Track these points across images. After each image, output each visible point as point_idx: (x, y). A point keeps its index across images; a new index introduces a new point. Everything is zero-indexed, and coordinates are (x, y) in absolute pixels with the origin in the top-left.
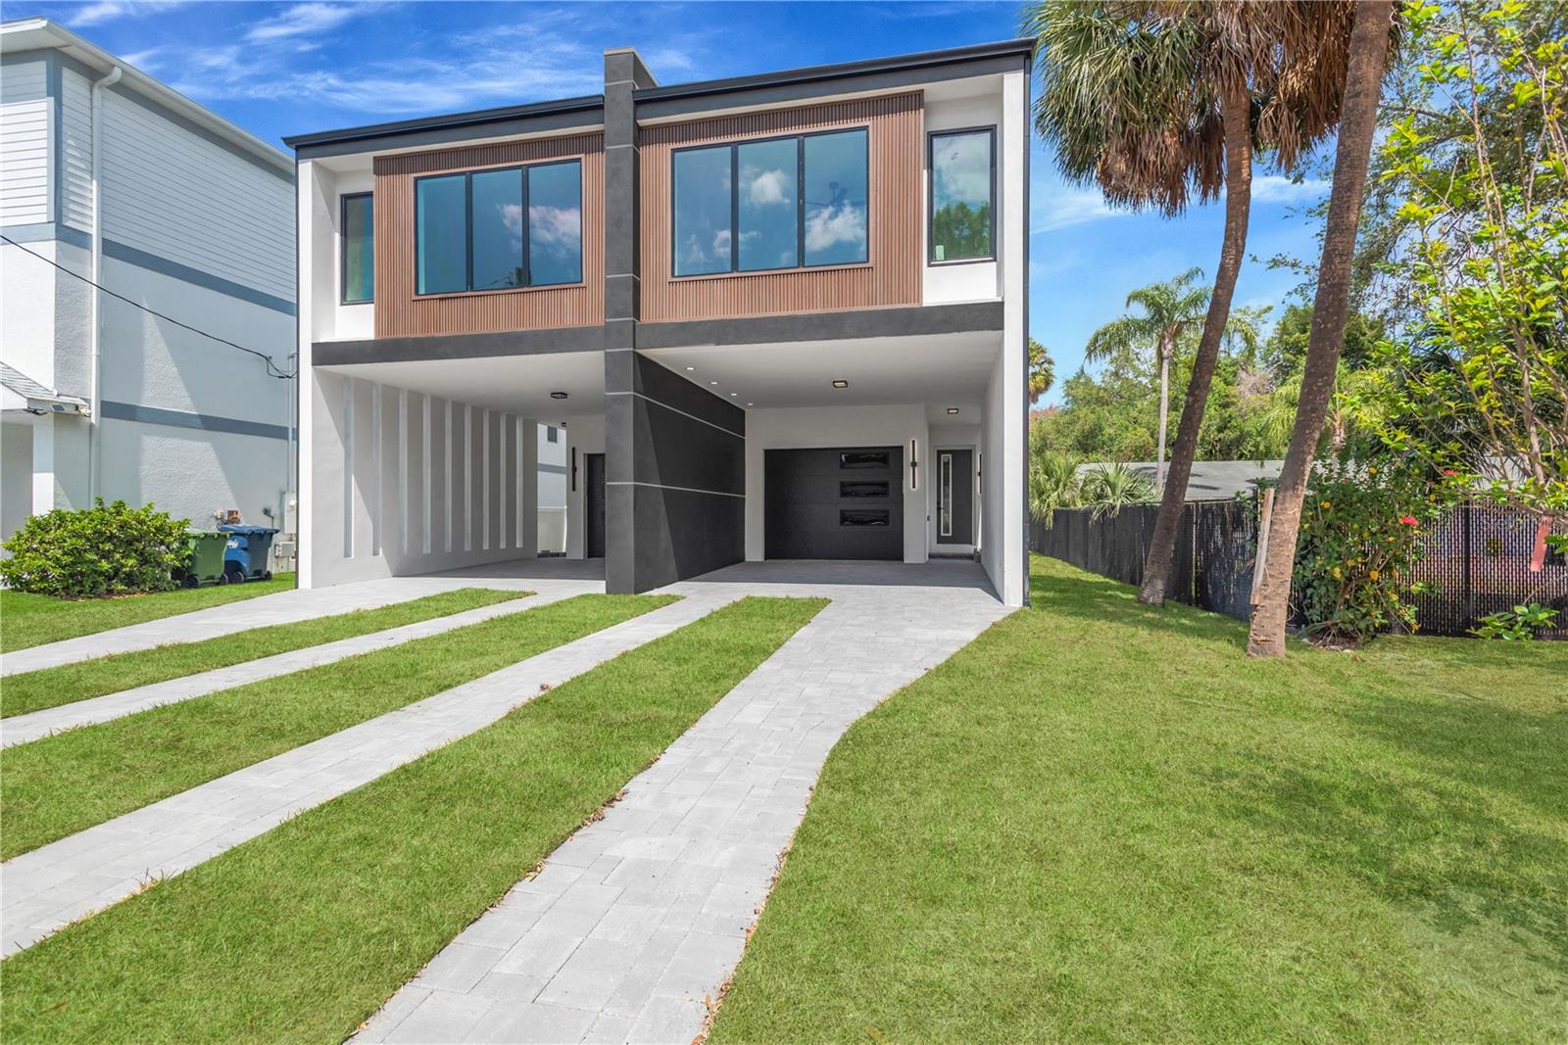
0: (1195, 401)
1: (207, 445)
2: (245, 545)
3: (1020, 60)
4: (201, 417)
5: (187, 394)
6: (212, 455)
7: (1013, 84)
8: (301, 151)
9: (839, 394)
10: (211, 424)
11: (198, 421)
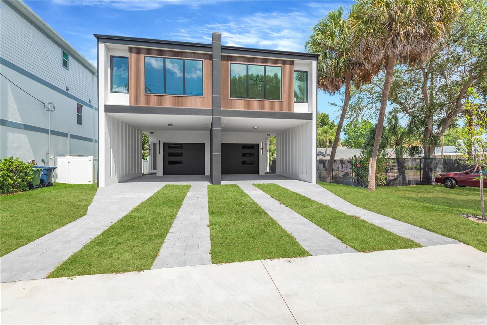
0: (337, 137)
1: (25, 136)
2: (46, 173)
3: (316, 58)
4: (24, 125)
5: (19, 116)
6: (27, 139)
7: (314, 63)
8: (100, 40)
9: (255, 130)
10: (27, 128)
11: (23, 127)
